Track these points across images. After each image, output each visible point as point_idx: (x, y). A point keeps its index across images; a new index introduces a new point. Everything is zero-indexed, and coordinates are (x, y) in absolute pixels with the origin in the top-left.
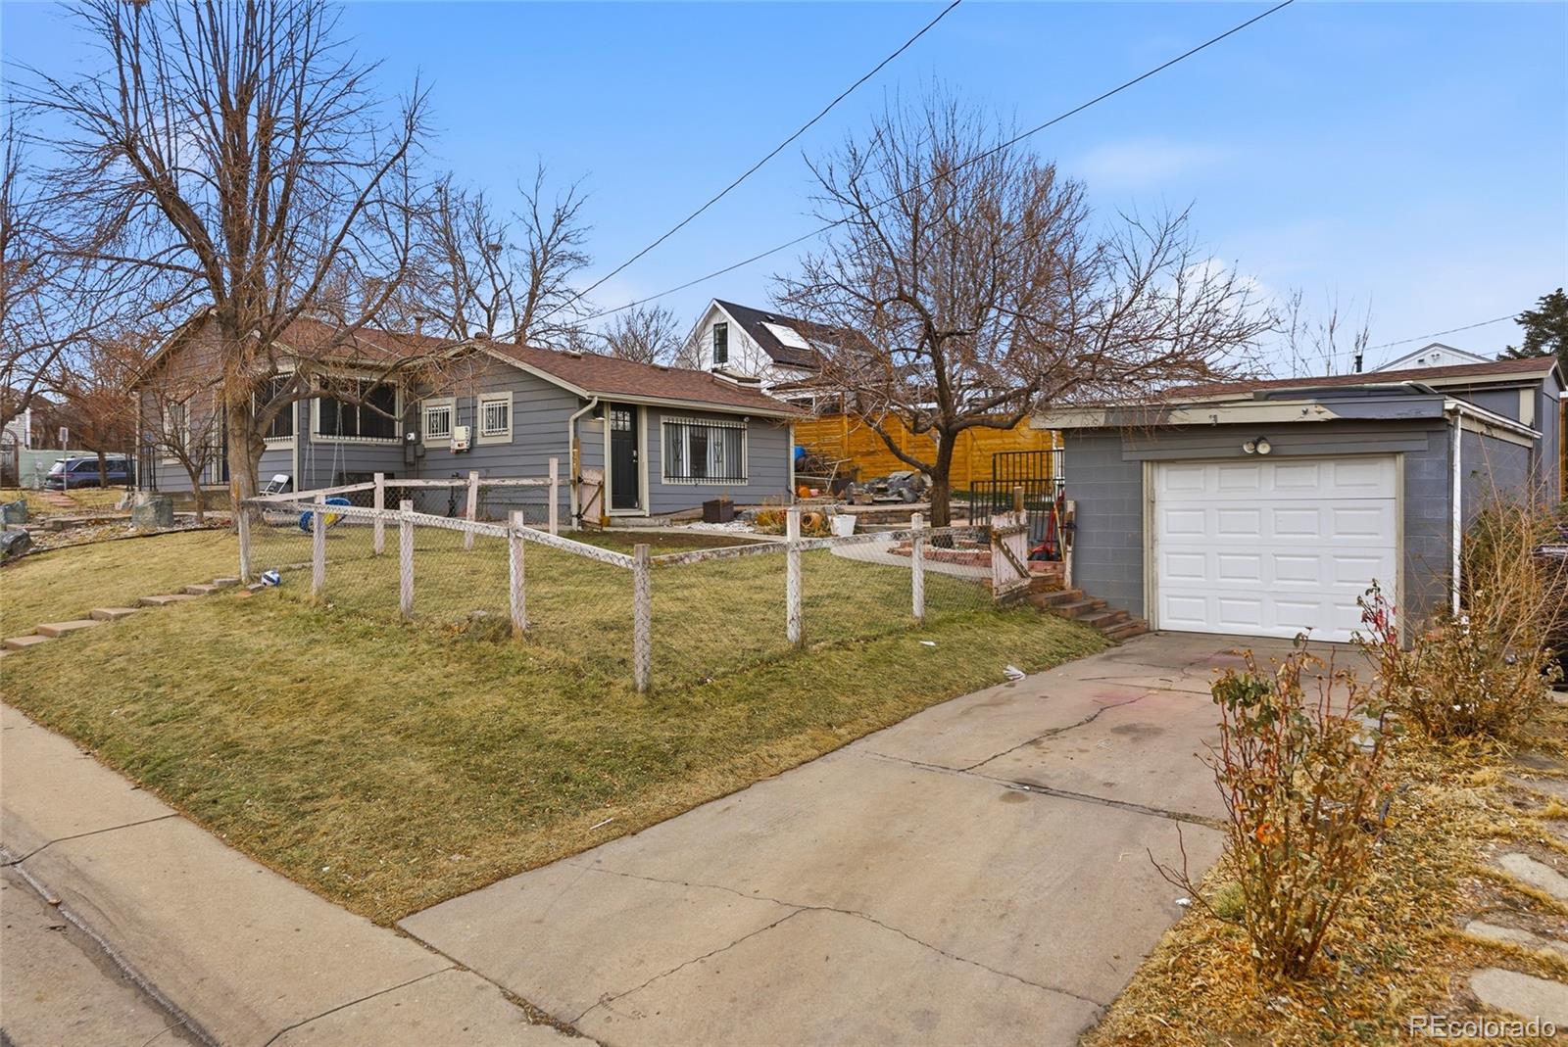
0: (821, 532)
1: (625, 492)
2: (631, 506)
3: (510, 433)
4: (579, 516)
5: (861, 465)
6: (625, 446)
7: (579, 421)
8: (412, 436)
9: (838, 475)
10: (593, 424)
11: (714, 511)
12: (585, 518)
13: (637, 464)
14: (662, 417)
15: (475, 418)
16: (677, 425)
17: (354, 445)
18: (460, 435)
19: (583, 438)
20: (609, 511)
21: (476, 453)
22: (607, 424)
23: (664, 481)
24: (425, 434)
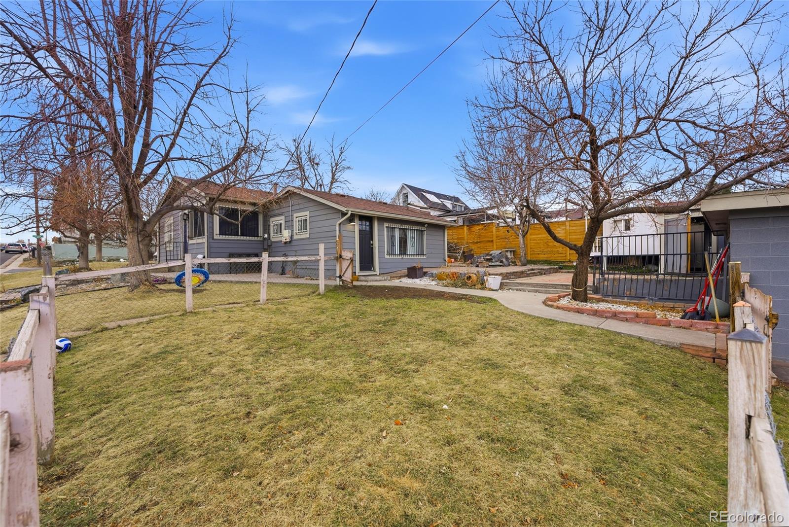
0: (480, 286)
1: (367, 262)
2: (370, 269)
3: (308, 232)
4: (340, 277)
5: (473, 248)
6: (366, 239)
7: (342, 225)
8: (266, 236)
9: (464, 253)
10: (349, 227)
11: (413, 272)
12: (343, 278)
13: (372, 248)
14: (385, 224)
15: (293, 226)
16: (393, 228)
17: (238, 240)
18: (286, 234)
19: (344, 234)
20: (358, 272)
21: (293, 243)
22: (356, 226)
23: (387, 256)
24: (272, 234)
